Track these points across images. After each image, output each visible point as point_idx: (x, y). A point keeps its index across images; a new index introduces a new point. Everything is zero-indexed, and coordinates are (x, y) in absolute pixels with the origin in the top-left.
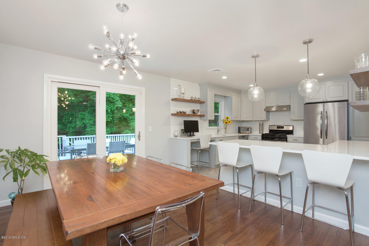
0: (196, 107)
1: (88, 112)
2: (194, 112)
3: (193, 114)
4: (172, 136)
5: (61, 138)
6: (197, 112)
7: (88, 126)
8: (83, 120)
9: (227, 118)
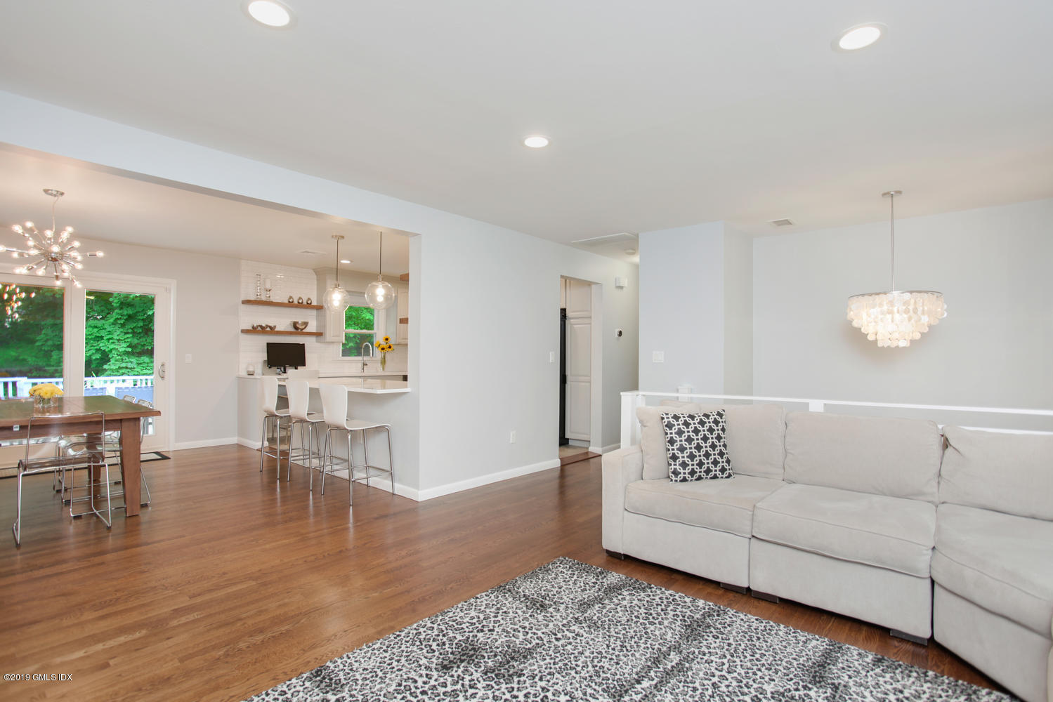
0: (299, 316)
1: (112, 320)
2: (295, 325)
3: (293, 330)
4: (243, 373)
5: (14, 384)
6: (303, 327)
7: (113, 357)
8: (98, 341)
9: (387, 339)
